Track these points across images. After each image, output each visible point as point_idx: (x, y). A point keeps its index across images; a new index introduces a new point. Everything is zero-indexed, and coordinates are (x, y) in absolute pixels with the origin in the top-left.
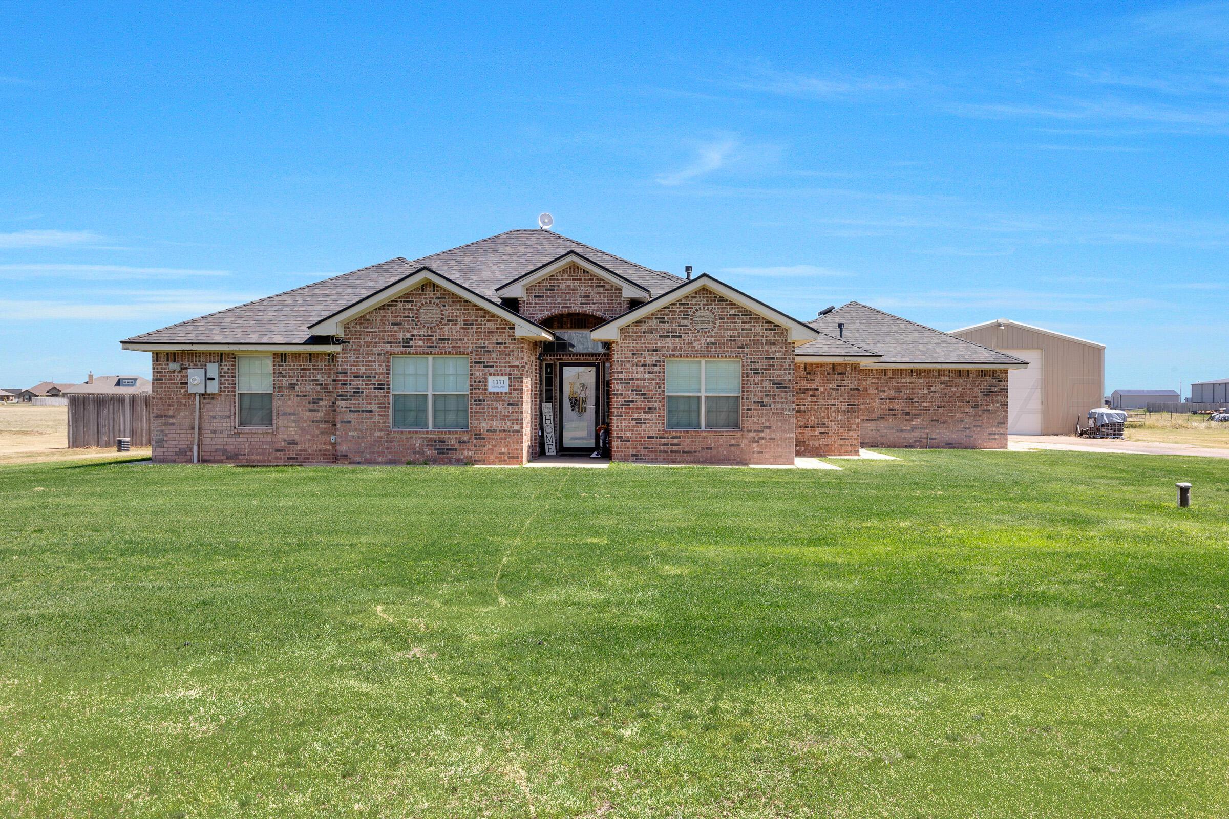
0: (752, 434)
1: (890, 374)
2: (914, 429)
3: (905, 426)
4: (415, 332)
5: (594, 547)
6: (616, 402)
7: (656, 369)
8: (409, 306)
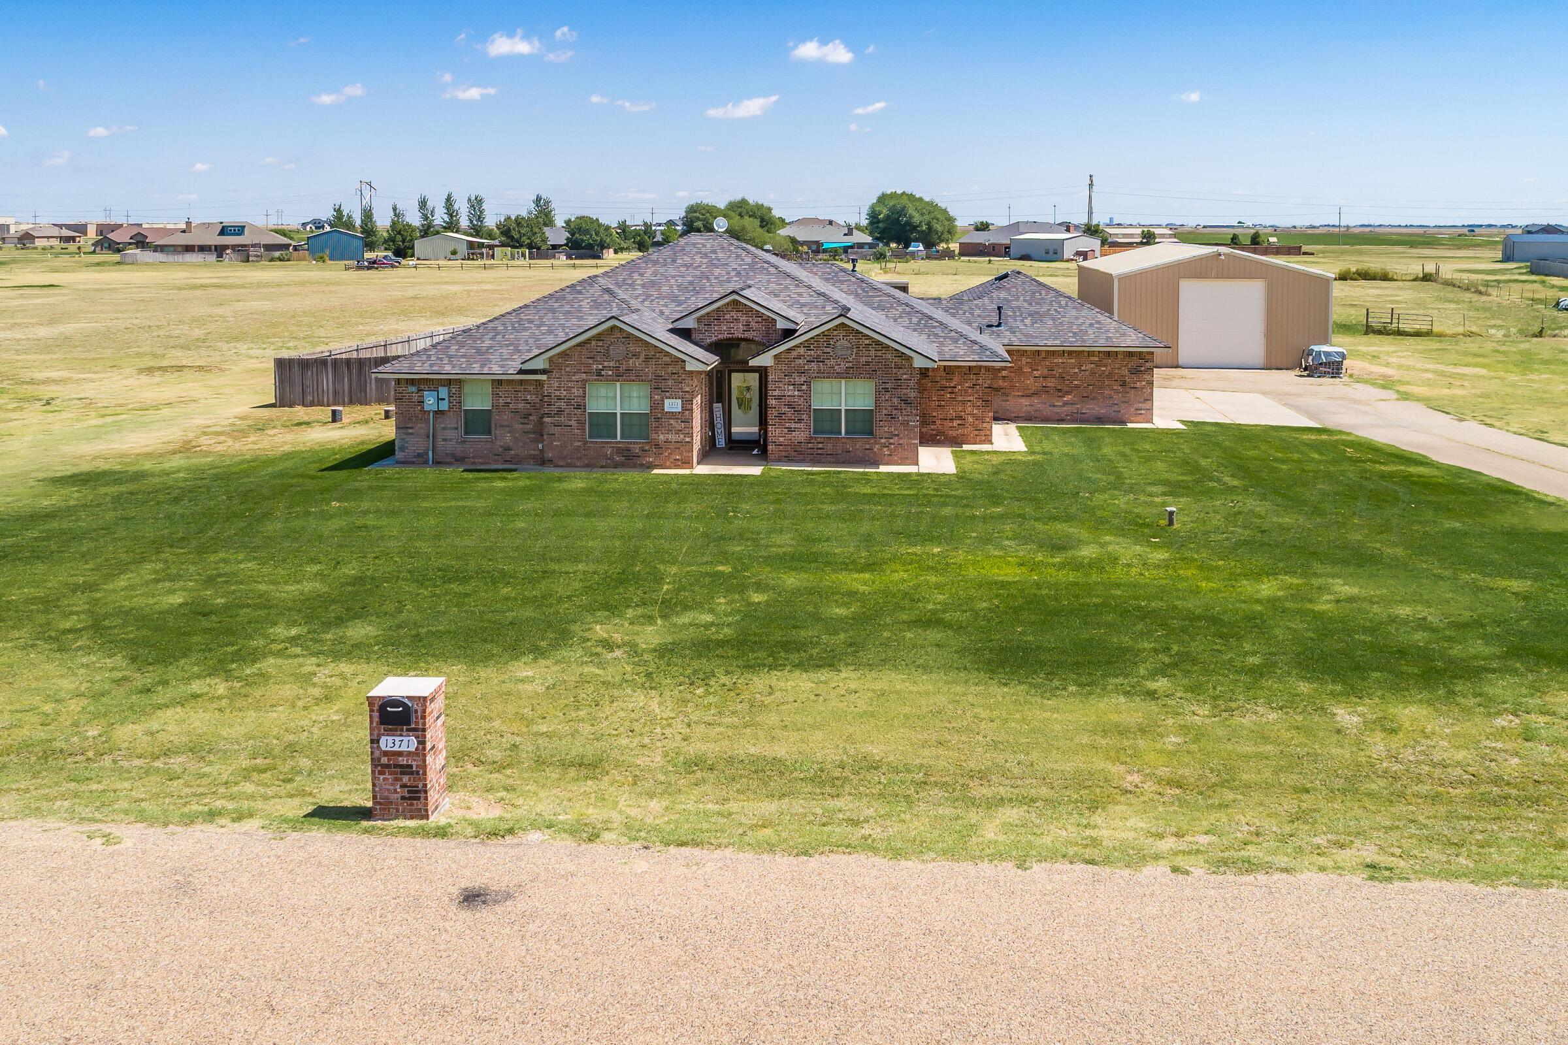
0: (883, 441)
1: (1044, 355)
2: (1065, 404)
3: (1058, 401)
4: (606, 364)
5: (722, 573)
6: (772, 414)
7: (804, 387)
8: (600, 343)
